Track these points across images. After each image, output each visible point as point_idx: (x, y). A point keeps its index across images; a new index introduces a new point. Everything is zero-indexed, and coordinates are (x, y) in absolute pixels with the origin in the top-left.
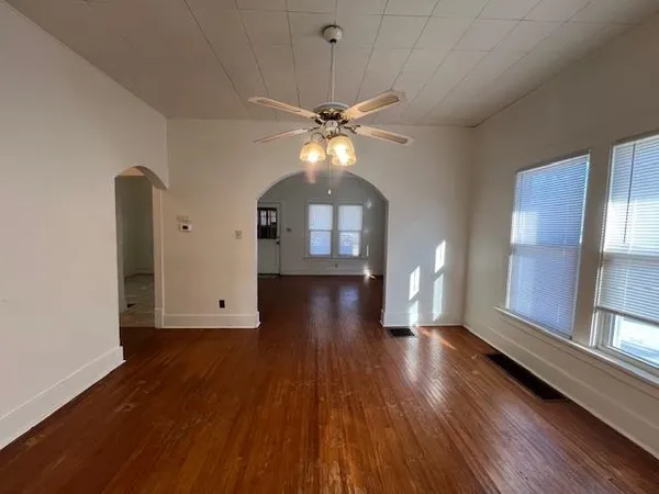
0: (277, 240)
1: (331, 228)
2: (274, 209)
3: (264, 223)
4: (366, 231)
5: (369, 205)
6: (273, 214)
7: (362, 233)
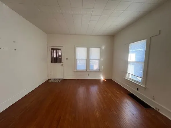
0: (62, 63)
1: (86, 58)
2: (60, 49)
3: (55, 56)
4: (102, 59)
5: (103, 48)
6: (60, 52)
7: (100, 60)
